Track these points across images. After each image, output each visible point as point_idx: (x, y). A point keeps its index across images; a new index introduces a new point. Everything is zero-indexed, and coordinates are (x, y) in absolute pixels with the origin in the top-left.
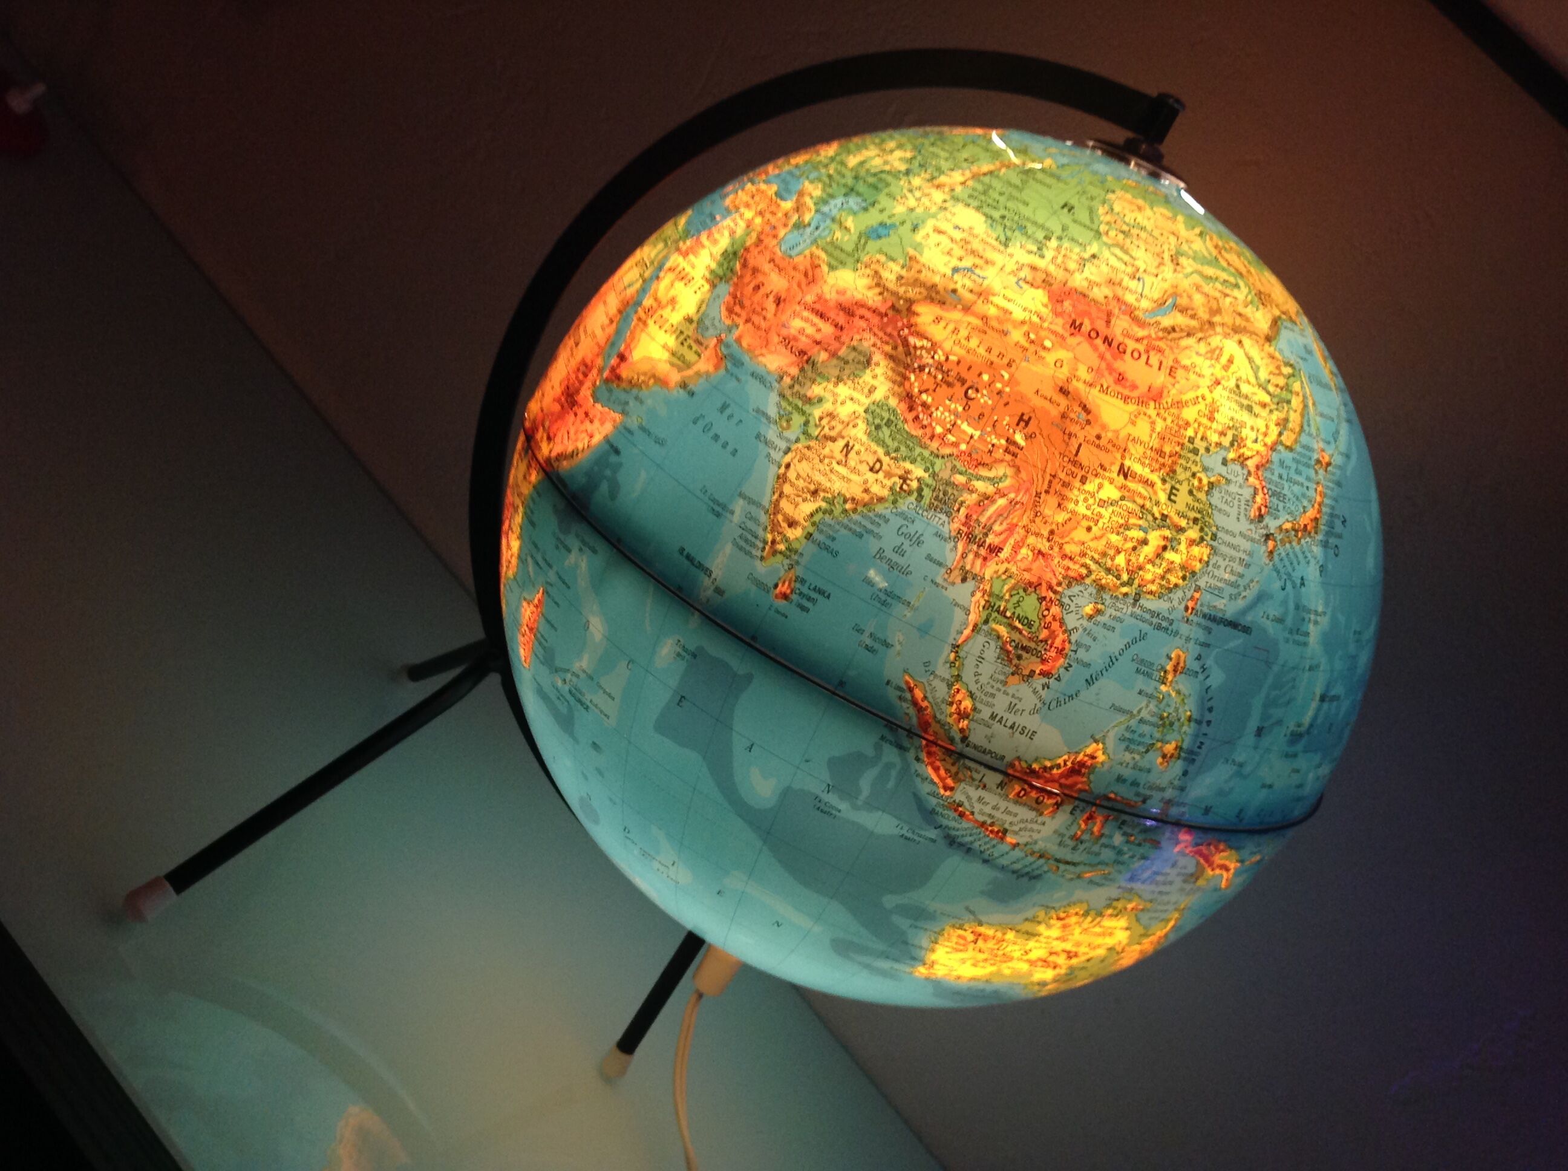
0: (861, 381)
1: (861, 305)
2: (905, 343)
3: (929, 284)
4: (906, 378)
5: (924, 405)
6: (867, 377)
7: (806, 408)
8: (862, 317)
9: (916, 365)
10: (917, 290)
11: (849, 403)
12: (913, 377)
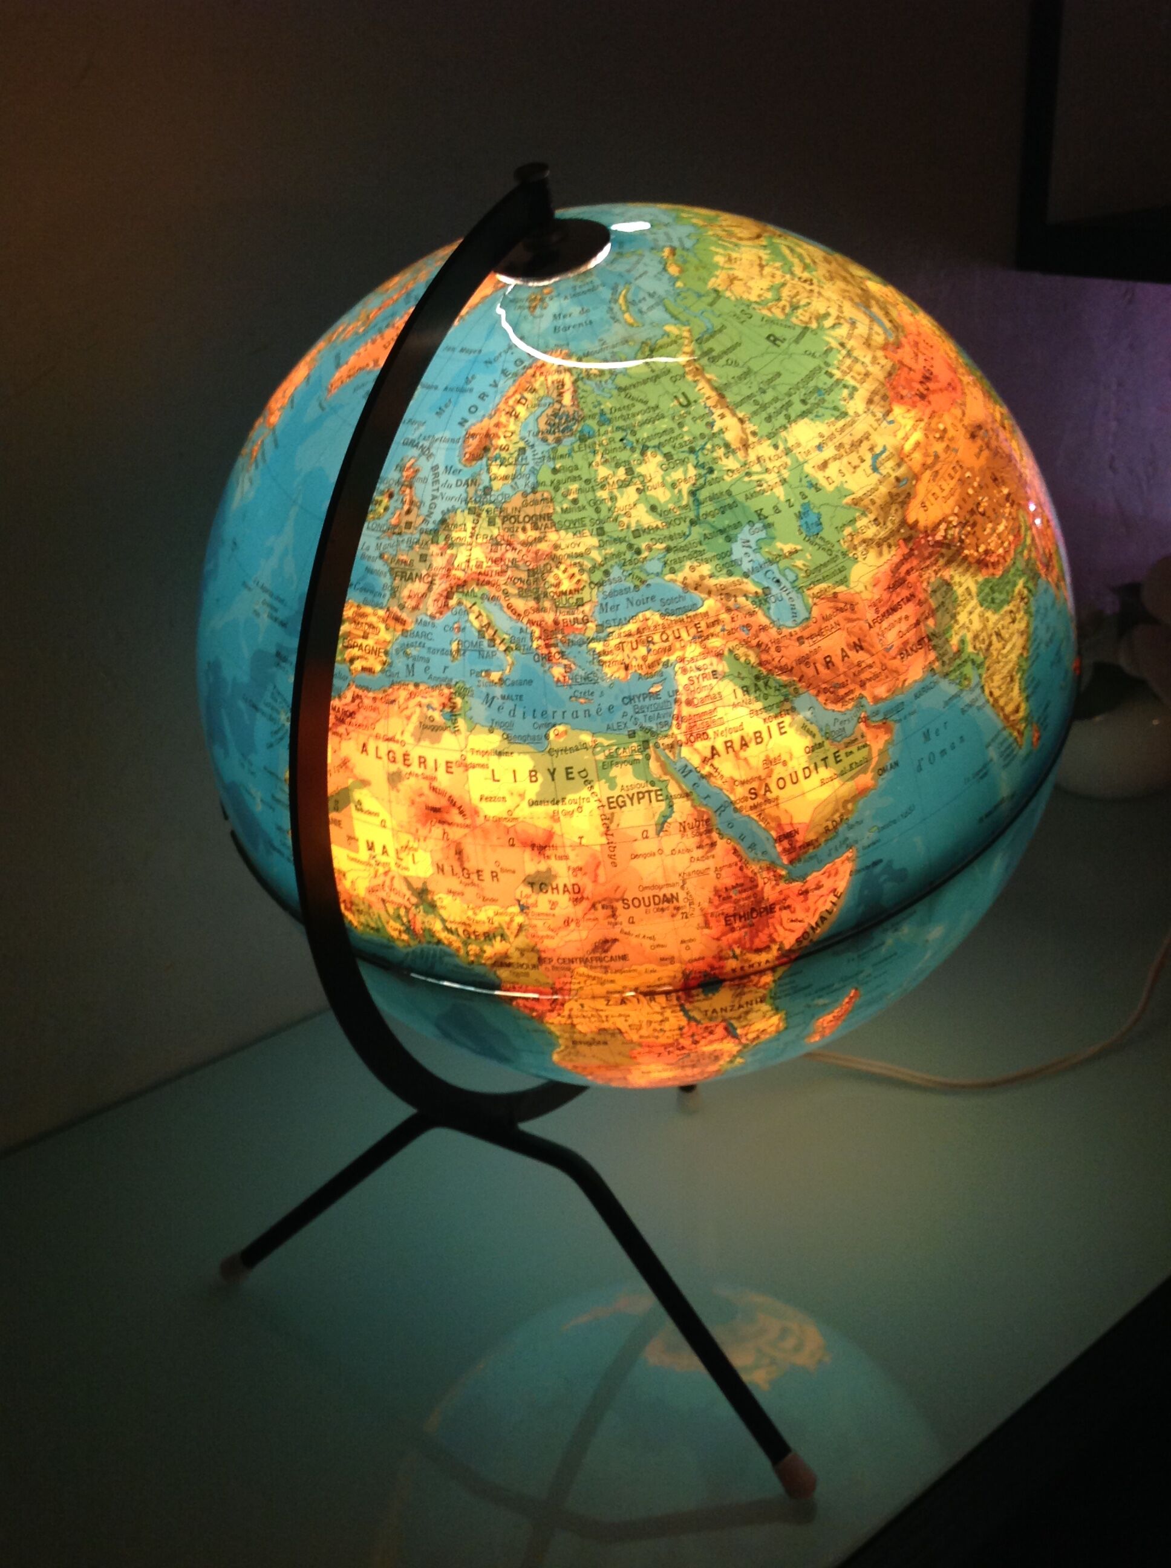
0: (960, 598)
1: (898, 566)
2: (939, 544)
3: (888, 499)
4: (966, 558)
5: (986, 552)
6: (959, 591)
7: (964, 656)
8: (908, 573)
9: (958, 544)
10: (893, 511)
11: (972, 617)
12: (966, 552)
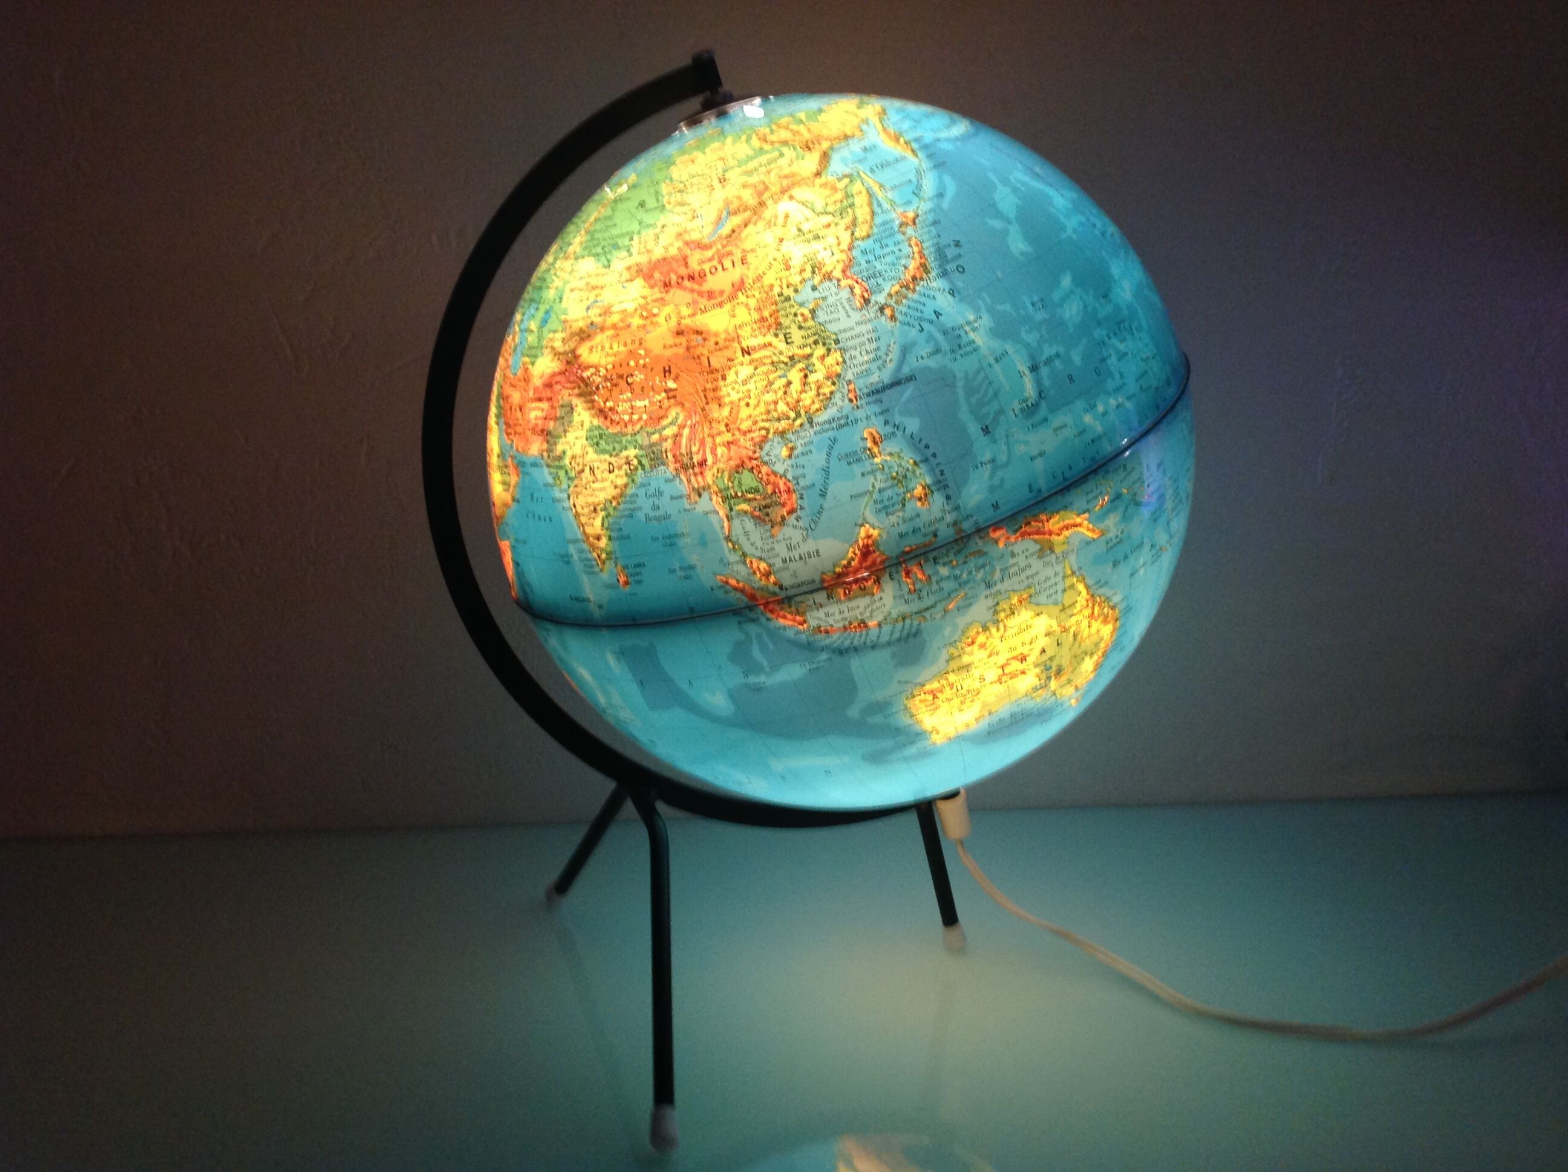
0: (575, 422)
1: (553, 375)
2: (582, 379)
3: (577, 331)
4: (593, 401)
5: (611, 409)
6: (576, 418)
7: (562, 463)
8: (556, 383)
9: (594, 388)
10: (574, 339)
11: (576, 441)
12: (596, 398)
